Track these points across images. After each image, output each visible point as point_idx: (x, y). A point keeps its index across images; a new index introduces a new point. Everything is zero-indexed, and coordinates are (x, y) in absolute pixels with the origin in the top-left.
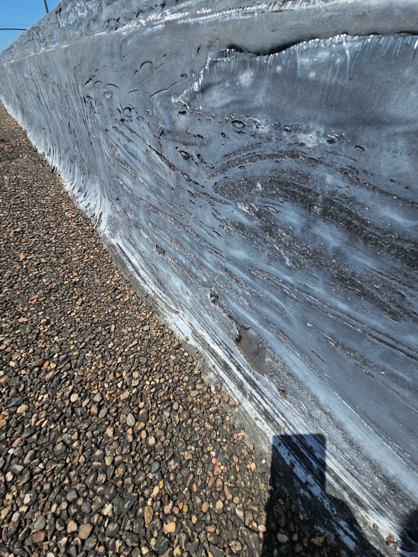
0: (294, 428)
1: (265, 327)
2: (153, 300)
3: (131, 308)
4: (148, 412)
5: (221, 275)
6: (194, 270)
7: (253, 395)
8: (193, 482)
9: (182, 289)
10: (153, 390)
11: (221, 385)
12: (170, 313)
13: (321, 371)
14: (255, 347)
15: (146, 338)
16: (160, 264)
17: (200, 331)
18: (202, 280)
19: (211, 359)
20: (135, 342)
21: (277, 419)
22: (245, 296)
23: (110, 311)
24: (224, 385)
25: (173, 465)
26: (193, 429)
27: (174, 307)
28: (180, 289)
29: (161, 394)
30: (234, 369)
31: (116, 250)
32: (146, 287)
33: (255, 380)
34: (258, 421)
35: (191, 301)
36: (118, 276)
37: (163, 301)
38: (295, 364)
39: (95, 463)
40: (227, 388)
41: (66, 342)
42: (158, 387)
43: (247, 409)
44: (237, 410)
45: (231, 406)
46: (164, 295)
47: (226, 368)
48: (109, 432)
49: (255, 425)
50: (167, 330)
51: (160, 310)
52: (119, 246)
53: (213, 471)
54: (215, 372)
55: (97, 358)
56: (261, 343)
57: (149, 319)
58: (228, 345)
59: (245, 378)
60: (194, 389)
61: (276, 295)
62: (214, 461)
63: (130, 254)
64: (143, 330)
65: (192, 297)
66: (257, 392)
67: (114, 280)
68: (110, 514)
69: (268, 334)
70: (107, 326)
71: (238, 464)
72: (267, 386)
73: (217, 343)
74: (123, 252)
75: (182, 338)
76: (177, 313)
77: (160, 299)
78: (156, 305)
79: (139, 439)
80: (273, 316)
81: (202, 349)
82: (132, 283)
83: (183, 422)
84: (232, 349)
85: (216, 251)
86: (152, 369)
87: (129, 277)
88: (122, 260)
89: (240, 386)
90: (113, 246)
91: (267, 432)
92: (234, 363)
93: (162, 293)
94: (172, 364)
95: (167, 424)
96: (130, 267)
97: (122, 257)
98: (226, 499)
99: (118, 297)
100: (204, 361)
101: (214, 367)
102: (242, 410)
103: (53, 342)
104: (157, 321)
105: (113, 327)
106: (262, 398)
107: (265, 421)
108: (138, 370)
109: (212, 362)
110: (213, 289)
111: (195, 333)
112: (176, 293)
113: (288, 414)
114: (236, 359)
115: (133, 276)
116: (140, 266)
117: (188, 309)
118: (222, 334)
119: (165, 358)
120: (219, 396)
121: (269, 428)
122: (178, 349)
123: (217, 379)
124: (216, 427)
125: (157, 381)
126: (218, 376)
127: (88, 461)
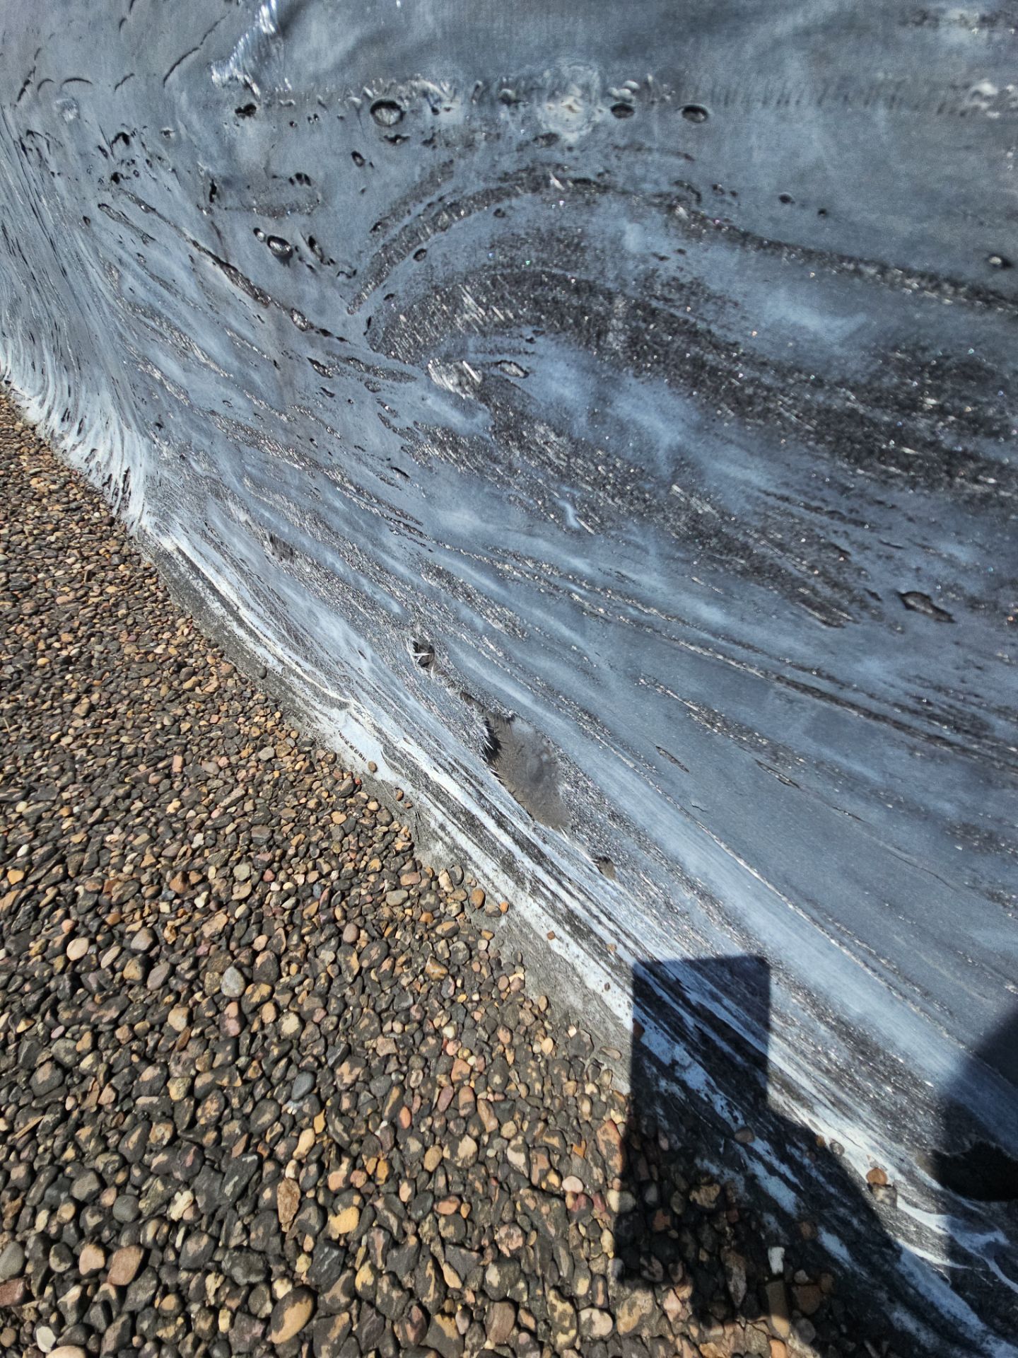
0: (636, 942)
1: (548, 707)
2: (282, 683)
3: (223, 708)
4: (278, 958)
5: (430, 587)
6: (367, 587)
7: (539, 881)
8: (399, 1104)
9: (348, 642)
10: (289, 904)
11: (464, 868)
12: (326, 710)
13: (684, 795)
14: (532, 763)
15: (266, 778)
16: (288, 586)
17: (401, 745)
18: (389, 612)
19: (434, 810)
20: (238, 792)
21: (599, 929)
22: (493, 635)
23: (167, 722)
24: (471, 867)
25: (347, 1074)
26: (396, 982)
27: (333, 694)
28: (342, 644)
29: (312, 909)
30: (490, 824)
31: (176, 566)
32: (260, 651)
33: (540, 843)
34: (555, 941)
35: (373, 671)
36: (186, 631)
37: (305, 682)
38: (623, 788)
39: (142, 1101)
40: (478, 874)
41: (49, 814)
42: (301, 895)
43: (528, 915)
44: (503, 921)
45: (490, 916)
46: (308, 666)
47: (471, 825)
48: (177, 1019)
49: (550, 951)
50: (321, 754)
51: (302, 705)
52: (184, 555)
53: (448, 1073)
54: (447, 839)
55: (136, 842)
56: (546, 750)
57: (272, 732)
58: (470, 767)
59: (517, 842)
60: (396, 887)
61: (559, 616)
62: (451, 1049)
63: (212, 571)
64: (259, 760)
65: (373, 660)
66: (548, 872)
67: (175, 642)
68: (189, 1216)
69: (556, 724)
70: (161, 759)
71: (511, 1045)
72: (569, 855)
73: (445, 769)
74: (194, 567)
75: (361, 767)
76: (343, 706)
77: (299, 677)
78: (290, 695)
79: (256, 1026)
80: (563, 675)
81: (411, 789)
82: (223, 646)
83: (369, 969)
84: (481, 777)
85: (408, 525)
86: (284, 853)
87: (216, 631)
88: (195, 590)
89: (508, 865)
90: (168, 556)
91: (577, 963)
92: (488, 812)
93: (302, 662)
94: (337, 835)
95: (330, 980)
96: (215, 606)
97: (194, 583)
98: (483, 1130)
99: (187, 685)
100: (418, 815)
101: (442, 827)
102: (517, 919)
103: (14, 817)
104: (294, 734)
105: (177, 761)
106: (560, 883)
107: (572, 937)
108: (250, 859)
109: (436, 815)
110: (418, 629)
111: (390, 750)
112: (335, 656)
113: (620, 913)
114: (492, 799)
115: (225, 628)
116: (241, 598)
117: (368, 693)
118: (454, 746)
119: (318, 820)
120: (460, 895)
121: (582, 953)
122: (352, 795)
123: (452, 856)
124: (453, 968)
125: (300, 879)
126: (454, 848)
127: (125, 1096)
